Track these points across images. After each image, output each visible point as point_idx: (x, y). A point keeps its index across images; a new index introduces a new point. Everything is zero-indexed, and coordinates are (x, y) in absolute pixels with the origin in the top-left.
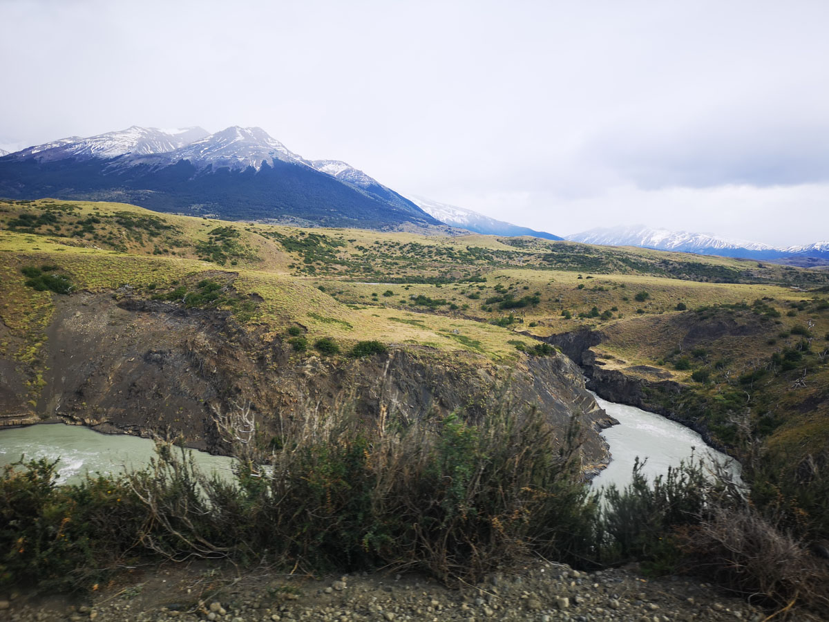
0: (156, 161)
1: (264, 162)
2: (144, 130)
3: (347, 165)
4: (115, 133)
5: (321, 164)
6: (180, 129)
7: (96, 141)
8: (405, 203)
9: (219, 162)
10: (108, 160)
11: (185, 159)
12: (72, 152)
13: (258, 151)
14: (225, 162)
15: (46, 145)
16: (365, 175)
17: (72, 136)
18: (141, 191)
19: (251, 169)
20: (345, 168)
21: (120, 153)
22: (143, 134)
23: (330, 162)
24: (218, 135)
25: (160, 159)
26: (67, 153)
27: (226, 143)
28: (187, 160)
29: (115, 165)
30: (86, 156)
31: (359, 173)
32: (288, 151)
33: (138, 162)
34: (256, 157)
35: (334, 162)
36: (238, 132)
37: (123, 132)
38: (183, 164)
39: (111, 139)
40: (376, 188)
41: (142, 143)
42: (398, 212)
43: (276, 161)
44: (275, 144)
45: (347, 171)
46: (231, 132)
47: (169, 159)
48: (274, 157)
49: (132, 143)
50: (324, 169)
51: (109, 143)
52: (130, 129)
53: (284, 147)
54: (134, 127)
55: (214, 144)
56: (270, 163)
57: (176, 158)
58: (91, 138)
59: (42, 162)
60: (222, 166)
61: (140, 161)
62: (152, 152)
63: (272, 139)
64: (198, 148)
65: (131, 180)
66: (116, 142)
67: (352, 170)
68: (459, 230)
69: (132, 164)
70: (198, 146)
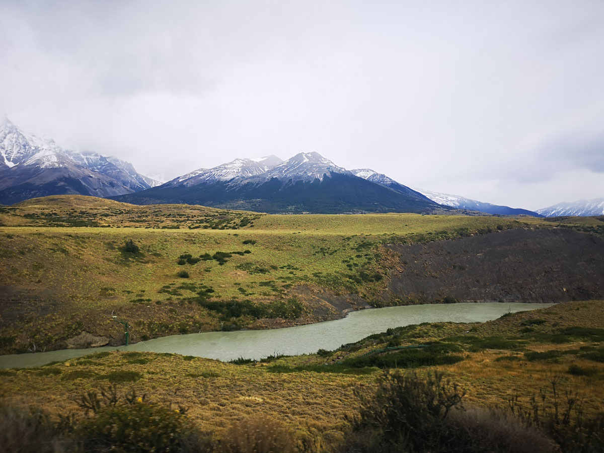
0: (257, 180)
1: (325, 175)
2: (243, 160)
3: (373, 171)
4: (227, 165)
5: (355, 171)
6: (262, 158)
7: (217, 171)
9: (295, 177)
10: (226, 182)
11: (274, 177)
12: (204, 179)
13: (320, 168)
14: (300, 177)
15: (186, 175)
16: (387, 177)
17: (200, 168)
18: (254, 200)
19: (317, 180)
20: (372, 173)
21: (232, 177)
22: (243, 163)
23: (361, 170)
24: (291, 159)
25: (259, 178)
26: (201, 179)
27: (298, 164)
28: (276, 178)
29: (233, 185)
30: (213, 180)
31: (383, 176)
32: (336, 166)
33: (246, 182)
34: (318, 172)
35: (364, 170)
36: (304, 156)
37: (231, 163)
38: (274, 181)
39: (226, 168)
40: (396, 185)
41: (244, 169)
43: (332, 173)
44: (326, 162)
45: (374, 176)
46: (299, 156)
47: (265, 178)
48: (331, 170)
49: (238, 170)
50: (358, 175)
51: (225, 171)
52: (235, 161)
53: (332, 163)
54: (237, 159)
55: (290, 165)
56: (328, 174)
57: (269, 177)
58: (214, 169)
59: (189, 185)
60: (298, 180)
61: (248, 181)
62: (251, 175)
63: (324, 159)
64: (280, 169)
65: (243, 194)
66: (229, 170)
67: (377, 174)
69: (243, 183)
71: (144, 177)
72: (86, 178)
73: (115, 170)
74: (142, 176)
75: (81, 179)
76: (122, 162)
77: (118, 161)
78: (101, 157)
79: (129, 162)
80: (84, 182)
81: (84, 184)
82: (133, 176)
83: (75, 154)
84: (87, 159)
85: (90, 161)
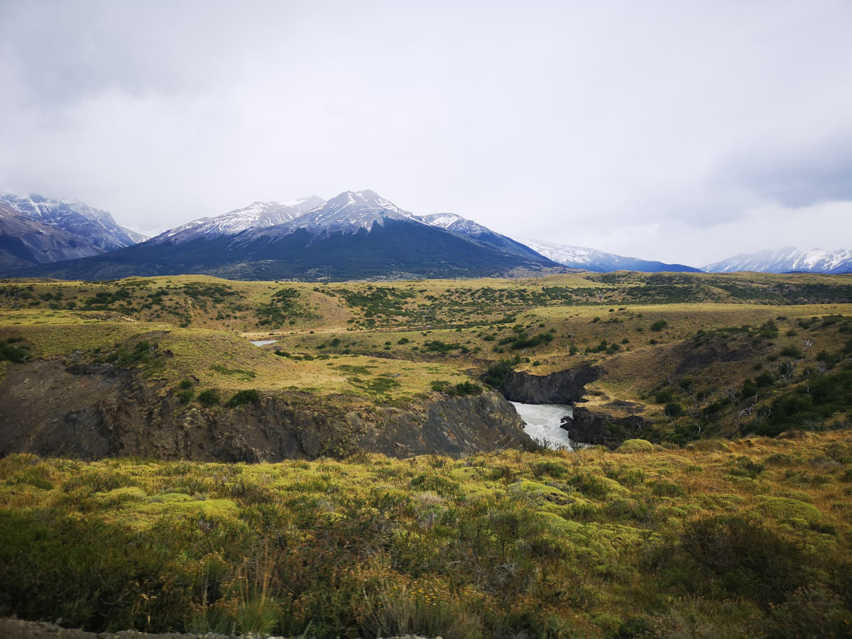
0: (276, 232)
1: (375, 222)
2: (264, 204)
3: (457, 216)
4: (240, 211)
5: (431, 218)
6: (298, 200)
7: (224, 219)
8: (520, 248)
9: (333, 227)
10: (234, 236)
11: (301, 227)
12: (203, 233)
13: (370, 212)
14: (338, 227)
15: (181, 227)
16: (477, 224)
17: (202, 217)
18: (262, 262)
19: (363, 230)
20: (455, 219)
21: (244, 228)
22: (264, 208)
23: (440, 215)
24: (331, 201)
25: (279, 230)
26: (198, 233)
27: (339, 208)
28: (304, 228)
29: (239, 240)
30: (215, 234)
31: (471, 223)
32: (398, 209)
33: (259, 235)
34: (366, 218)
35: (444, 215)
36: (350, 197)
37: (246, 209)
38: (301, 232)
39: (236, 216)
40: (488, 236)
41: (263, 216)
42: (510, 258)
43: (386, 220)
44: (385, 204)
45: (457, 223)
46: (343, 197)
47: (288, 229)
48: (385, 216)
49: (255, 218)
50: (435, 223)
51: (234, 220)
52: (253, 205)
53: (394, 205)
54: (256, 203)
55: (328, 210)
56: (380, 222)
57: (293, 227)
58: (219, 217)
59: (177, 242)
60: (335, 230)
61: (262, 234)
62: (272, 224)
63: (383, 199)
64: (311, 216)
65: (253, 252)
66: (241, 218)
67: (463, 220)
68: (575, 270)
69: (255, 237)
70: (314, 213)
71: (130, 231)
72: (33, 235)
73: (82, 222)
74: (128, 230)
75: (23, 237)
76: (95, 210)
77: (88, 209)
78: (62, 204)
79: (105, 211)
80: (28, 241)
81: (26, 243)
82: (111, 231)
83: (21, 201)
84: (40, 207)
85: (45, 210)
